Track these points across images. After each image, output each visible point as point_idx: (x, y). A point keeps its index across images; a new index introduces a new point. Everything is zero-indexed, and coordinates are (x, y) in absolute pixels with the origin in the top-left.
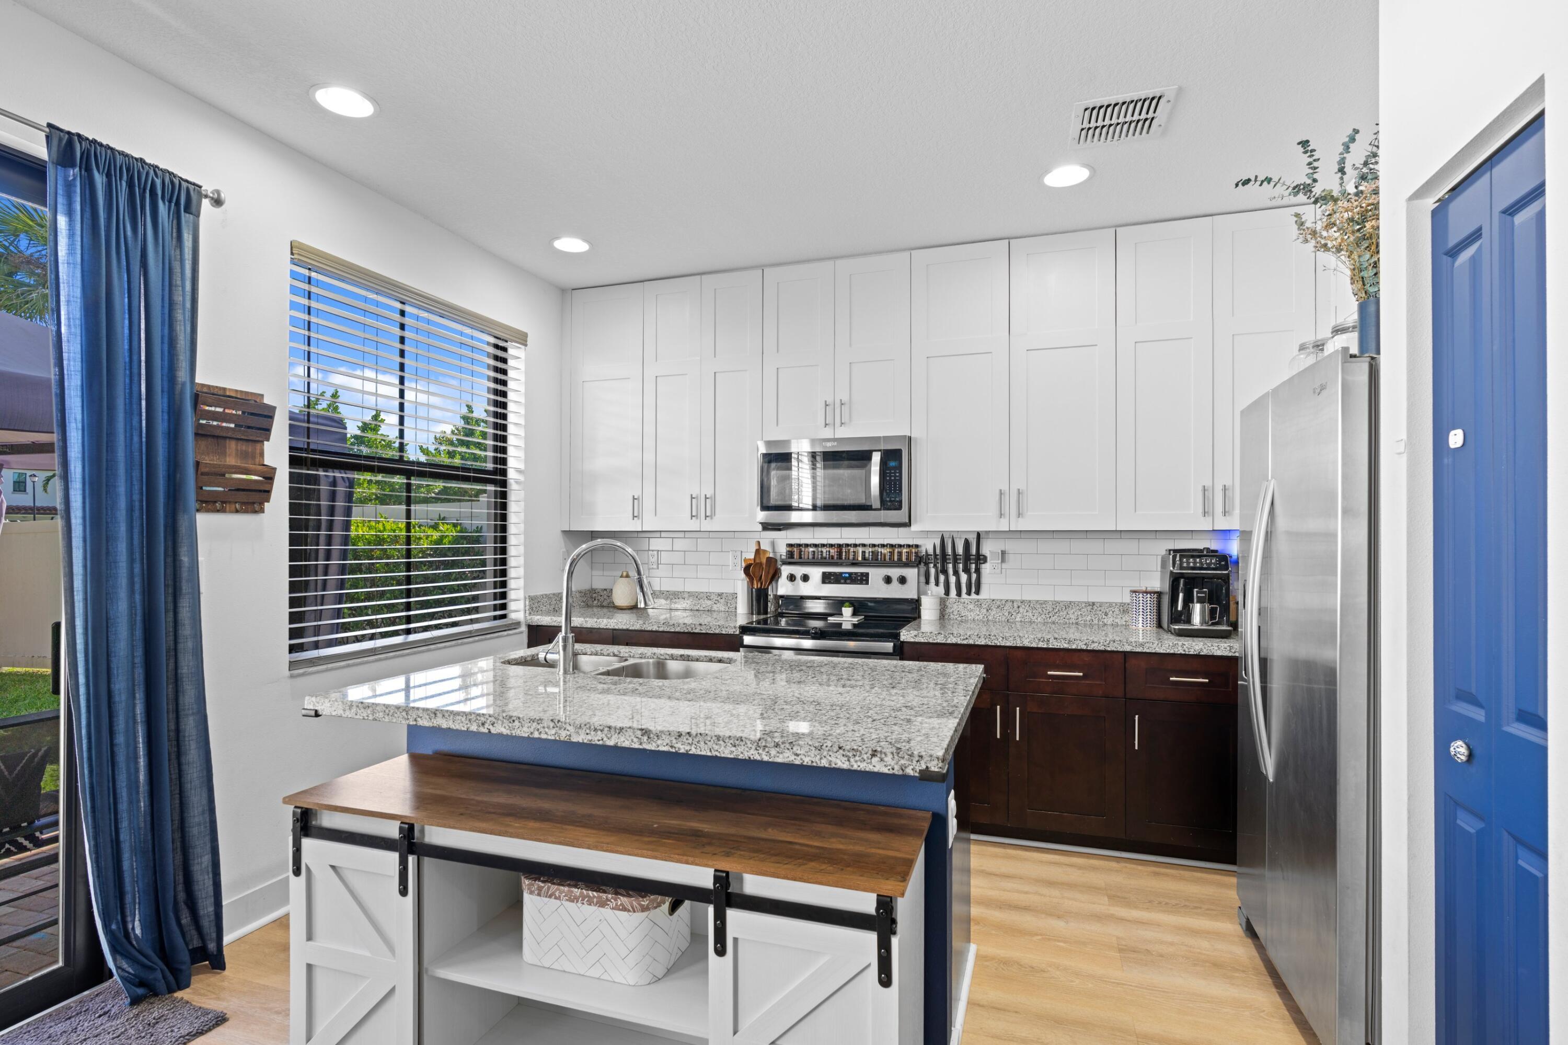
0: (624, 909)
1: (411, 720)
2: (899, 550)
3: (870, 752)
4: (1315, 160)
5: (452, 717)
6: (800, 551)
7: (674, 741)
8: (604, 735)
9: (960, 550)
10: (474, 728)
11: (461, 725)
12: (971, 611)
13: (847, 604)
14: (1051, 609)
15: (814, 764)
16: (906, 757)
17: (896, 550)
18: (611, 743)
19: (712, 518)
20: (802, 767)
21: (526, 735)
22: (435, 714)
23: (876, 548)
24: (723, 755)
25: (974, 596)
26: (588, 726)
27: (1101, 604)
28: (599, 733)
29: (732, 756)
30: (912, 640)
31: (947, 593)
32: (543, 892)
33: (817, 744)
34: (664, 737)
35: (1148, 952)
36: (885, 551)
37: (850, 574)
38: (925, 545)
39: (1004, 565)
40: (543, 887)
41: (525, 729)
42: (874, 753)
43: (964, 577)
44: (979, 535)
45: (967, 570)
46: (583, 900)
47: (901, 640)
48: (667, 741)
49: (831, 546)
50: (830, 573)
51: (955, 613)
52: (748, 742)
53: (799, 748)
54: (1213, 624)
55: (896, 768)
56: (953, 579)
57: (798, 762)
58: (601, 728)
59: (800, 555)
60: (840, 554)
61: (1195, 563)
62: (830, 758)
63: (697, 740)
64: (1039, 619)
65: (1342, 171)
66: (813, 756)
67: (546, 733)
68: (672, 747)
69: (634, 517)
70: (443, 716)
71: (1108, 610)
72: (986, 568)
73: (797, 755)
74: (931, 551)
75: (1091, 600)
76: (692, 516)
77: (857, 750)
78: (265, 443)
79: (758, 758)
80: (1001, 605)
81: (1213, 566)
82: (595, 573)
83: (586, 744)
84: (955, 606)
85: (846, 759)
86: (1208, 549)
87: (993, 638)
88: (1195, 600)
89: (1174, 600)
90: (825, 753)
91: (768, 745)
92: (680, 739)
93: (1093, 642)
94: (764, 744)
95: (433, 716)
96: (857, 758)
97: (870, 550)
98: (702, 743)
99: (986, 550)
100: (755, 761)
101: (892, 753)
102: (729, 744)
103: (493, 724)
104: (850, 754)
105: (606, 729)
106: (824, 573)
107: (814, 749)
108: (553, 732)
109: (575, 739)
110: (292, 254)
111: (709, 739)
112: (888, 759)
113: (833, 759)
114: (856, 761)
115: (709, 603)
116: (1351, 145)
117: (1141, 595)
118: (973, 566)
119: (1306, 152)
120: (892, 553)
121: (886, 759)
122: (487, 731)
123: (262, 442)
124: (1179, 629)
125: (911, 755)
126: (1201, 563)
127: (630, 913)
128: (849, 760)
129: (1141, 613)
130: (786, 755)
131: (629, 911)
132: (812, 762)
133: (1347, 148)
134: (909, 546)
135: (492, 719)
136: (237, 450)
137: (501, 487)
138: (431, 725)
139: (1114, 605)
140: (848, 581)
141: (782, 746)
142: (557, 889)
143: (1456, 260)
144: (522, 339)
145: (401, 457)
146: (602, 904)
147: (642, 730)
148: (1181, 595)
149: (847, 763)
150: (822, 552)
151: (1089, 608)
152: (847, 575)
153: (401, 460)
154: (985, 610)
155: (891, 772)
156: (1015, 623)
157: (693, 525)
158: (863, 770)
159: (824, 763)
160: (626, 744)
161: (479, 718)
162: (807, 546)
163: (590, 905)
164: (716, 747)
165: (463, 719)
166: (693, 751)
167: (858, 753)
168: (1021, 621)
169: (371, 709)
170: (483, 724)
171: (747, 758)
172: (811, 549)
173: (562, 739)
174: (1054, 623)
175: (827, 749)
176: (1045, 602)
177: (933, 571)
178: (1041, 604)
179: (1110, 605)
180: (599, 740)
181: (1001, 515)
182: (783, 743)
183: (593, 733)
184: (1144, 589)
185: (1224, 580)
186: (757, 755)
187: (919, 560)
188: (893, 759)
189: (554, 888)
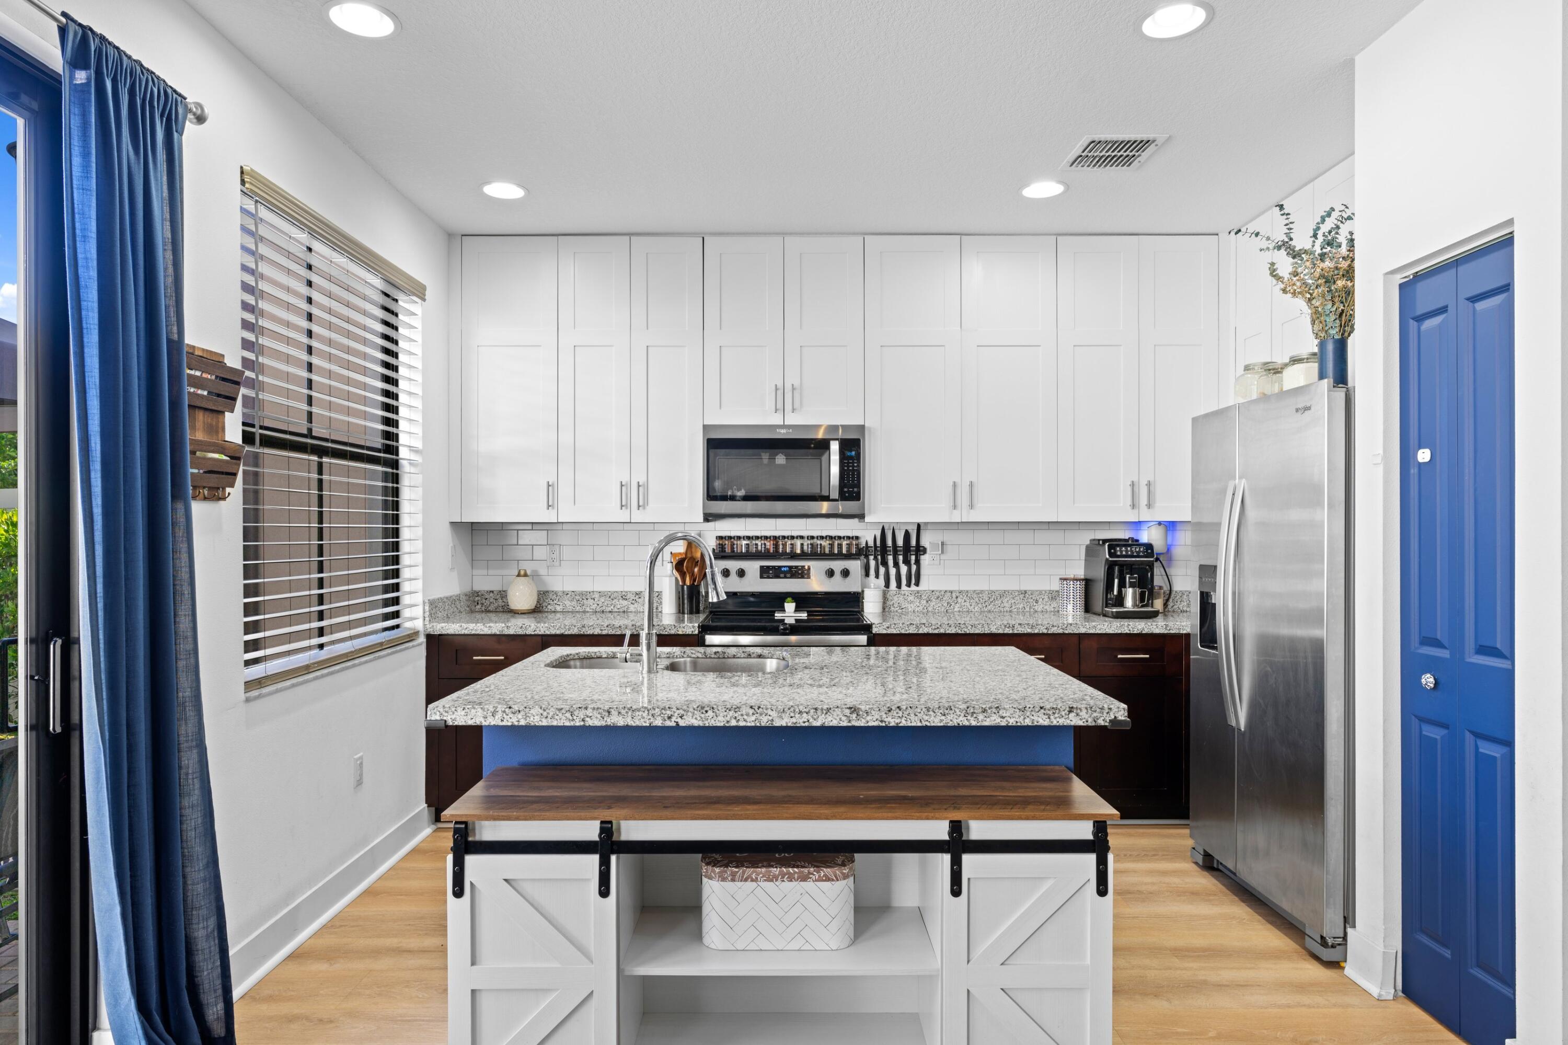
0: (828, 879)
1: (577, 721)
2: (839, 542)
3: (1068, 709)
4: (1291, 223)
5: (630, 713)
6: (732, 545)
7: (884, 716)
8: (809, 717)
9: (900, 542)
10: (658, 722)
11: (642, 720)
12: (911, 602)
13: (789, 599)
14: (987, 599)
15: (1019, 724)
16: (1098, 710)
17: (836, 543)
18: (818, 724)
19: (644, 508)
20: (1008, 728)
21: (722, 724)
22: (609, 712)
23: (815, 540)
24: (933, 725)
25: (913, 588)
26: (792, 709)
27: (1032, 592)
28: (805, 715)
29: (942, 724)
30: (885, 632)
31: (887, 585)
32: (737, 877)
33: (1021, 707)
34: (873, 712)
35: (1140, 892)
36: (826, 543)
37: (790, 567)
38: (864, 537)
39: (943, 557)
40: (738, 872)
41: (720, 718)
42: (1071, 710)
43: (904, 569)
44: (919, 526)
45: (907, 562)
46: (783, 877)
47: (874, 632)
48: (877, 717)
49: (766, 538)
50: (768, 567)
51: (896, 606)
52: (957, 711)
53: (1004, 711)
54: (1142, 606)
55: (1090, 720)
56: (893, 571)
57: (1003, 724)
58: (807, 710)
59: (732, 548)
60: (776, 546)
61: (1127, 551)
62: (1032, 718)
63: (908, 712)
64: (976, 608)
65: (1315, 236)
66: (1017, 717)
67: (745, 720)
68: (882, 721)
69: (549, 506)
70: (619, 713)
71: (1038, 598)
72: (925, 559)
73: (1003, 717)
74: (871, 543)
75: (1023, 588)
76: (622, 506)
77: (1056, 709)
78: (227, 413)
79: (966, 723)
80: (939, 595)
81: (1141, 554)
82: (475, 572)
83: (790, 727)
84: (896, 598)
85: (1047, 717)
86: (1132, 538)
87: (962, 626)
88: (1127, 586)
89: (1109, 587)
90: (1028, 714)
91: (975, 711)
92: (890, 714)
93: (1053, 626)
94: (972, 711)
95: (607, 714)
96: (1056, 715)
97: (809, 542)
98: (912, 715)
99: (925, 542)
100: (964, 727)
101: (1086, 708)
102: (939, 714)
103: (681, 717)
104: (1051, 713)
105: (812, 711)
106: (762, 567)
107: (1018, 711)
108: (753, 718)
109: (778, 723)
110: (243, 182)
111: (919, 711)
112: (1083, 714)
113: (1035, 718)
114: (1055, 718)
115: (625, 603)
116: (1327, 219)
117: (1072, 583)
118: (913, 558)
119: (1283, 215)
120: (832, 545)
121: (1081, 714)
122: (674, 724)
123: (223, 413)
124: (1116, 612)
125: (1102, 708)
126: (1131, 551)
127: (833, 883)
128: (1049, 718)
129: (1072, 599)
130: (993, 718)
131: (833, 880)
132: (1017, 722)
133: (1323, 220)
134: (849, 538)
135: (681, 712)
136: (204, 422)
137: (393, 469)
138: (604, 724)
139: (1044, 592)
140: (788, 575)
141: (989, 711)
142: (753, 872)
143: (1422, 324)
144: (419, 291)
145: (310, 430)
146: (804, 878)
147: (850, 708)
148: (1116, 581)
149: (1048, 720)
150: (756, 545)
151: (1022, 596)
152: (785, 569)
153: (309, 435)
154: (925, 601)
155: (1085, 724)
156: (953, 613)
157: (623, 516)
158: (1061, 724)
159: (1028, 722)
160: (835, 723)
161: (663, 711)
162: (739, 538)
163: (791, 881)
164: (926, 718)
165: (645, 714)
166: (904, 723)
167: (1057, 711)
168: (959, 611)
169: (522, 713)
170: (669, 718)
171: (956, 725)
172: (744, 542)
173: (763, 724)
174: (989, 611)
175: (1030, 710)
176: (982, 592)
177: (872, 563)
178: (978, 594)
179: (1040, 592)
180: (804, 722)
181: (955, 507)
182: (989, 708)
183: (797, 716)
184: (1072, 576)
185: (1150, 566)
186: (966, 721)
187: (861, 552)
188: (1087, 713)
189: (749, 871)
